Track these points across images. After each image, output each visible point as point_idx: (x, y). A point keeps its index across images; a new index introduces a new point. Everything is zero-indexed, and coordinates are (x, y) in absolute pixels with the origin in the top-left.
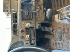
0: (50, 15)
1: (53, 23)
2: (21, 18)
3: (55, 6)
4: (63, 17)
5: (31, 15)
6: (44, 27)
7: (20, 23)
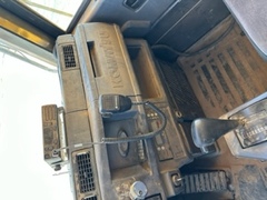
0: (208, 140)
2: (108, 169)
3: (206, 93)
4: (254, 137)
5: (137, 147)
6: (191, 177)
7: (108, 190)
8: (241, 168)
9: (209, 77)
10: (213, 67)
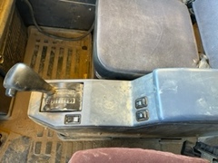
0: (20, 86)
1: (7, 117)
4: (55, 105)
8: (18, 136)
9: (44, 56)
10: (52, 52)
